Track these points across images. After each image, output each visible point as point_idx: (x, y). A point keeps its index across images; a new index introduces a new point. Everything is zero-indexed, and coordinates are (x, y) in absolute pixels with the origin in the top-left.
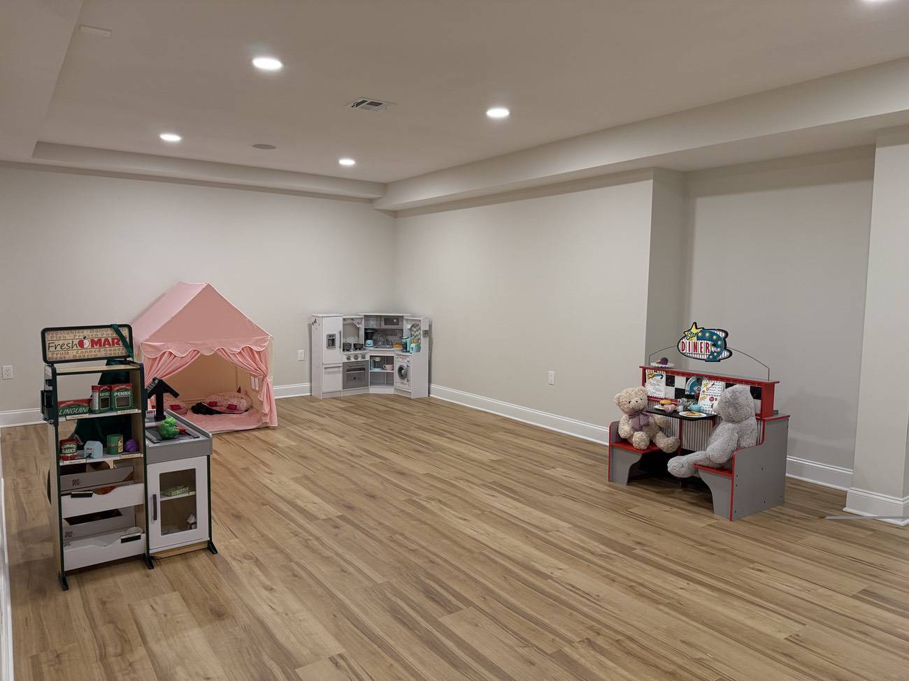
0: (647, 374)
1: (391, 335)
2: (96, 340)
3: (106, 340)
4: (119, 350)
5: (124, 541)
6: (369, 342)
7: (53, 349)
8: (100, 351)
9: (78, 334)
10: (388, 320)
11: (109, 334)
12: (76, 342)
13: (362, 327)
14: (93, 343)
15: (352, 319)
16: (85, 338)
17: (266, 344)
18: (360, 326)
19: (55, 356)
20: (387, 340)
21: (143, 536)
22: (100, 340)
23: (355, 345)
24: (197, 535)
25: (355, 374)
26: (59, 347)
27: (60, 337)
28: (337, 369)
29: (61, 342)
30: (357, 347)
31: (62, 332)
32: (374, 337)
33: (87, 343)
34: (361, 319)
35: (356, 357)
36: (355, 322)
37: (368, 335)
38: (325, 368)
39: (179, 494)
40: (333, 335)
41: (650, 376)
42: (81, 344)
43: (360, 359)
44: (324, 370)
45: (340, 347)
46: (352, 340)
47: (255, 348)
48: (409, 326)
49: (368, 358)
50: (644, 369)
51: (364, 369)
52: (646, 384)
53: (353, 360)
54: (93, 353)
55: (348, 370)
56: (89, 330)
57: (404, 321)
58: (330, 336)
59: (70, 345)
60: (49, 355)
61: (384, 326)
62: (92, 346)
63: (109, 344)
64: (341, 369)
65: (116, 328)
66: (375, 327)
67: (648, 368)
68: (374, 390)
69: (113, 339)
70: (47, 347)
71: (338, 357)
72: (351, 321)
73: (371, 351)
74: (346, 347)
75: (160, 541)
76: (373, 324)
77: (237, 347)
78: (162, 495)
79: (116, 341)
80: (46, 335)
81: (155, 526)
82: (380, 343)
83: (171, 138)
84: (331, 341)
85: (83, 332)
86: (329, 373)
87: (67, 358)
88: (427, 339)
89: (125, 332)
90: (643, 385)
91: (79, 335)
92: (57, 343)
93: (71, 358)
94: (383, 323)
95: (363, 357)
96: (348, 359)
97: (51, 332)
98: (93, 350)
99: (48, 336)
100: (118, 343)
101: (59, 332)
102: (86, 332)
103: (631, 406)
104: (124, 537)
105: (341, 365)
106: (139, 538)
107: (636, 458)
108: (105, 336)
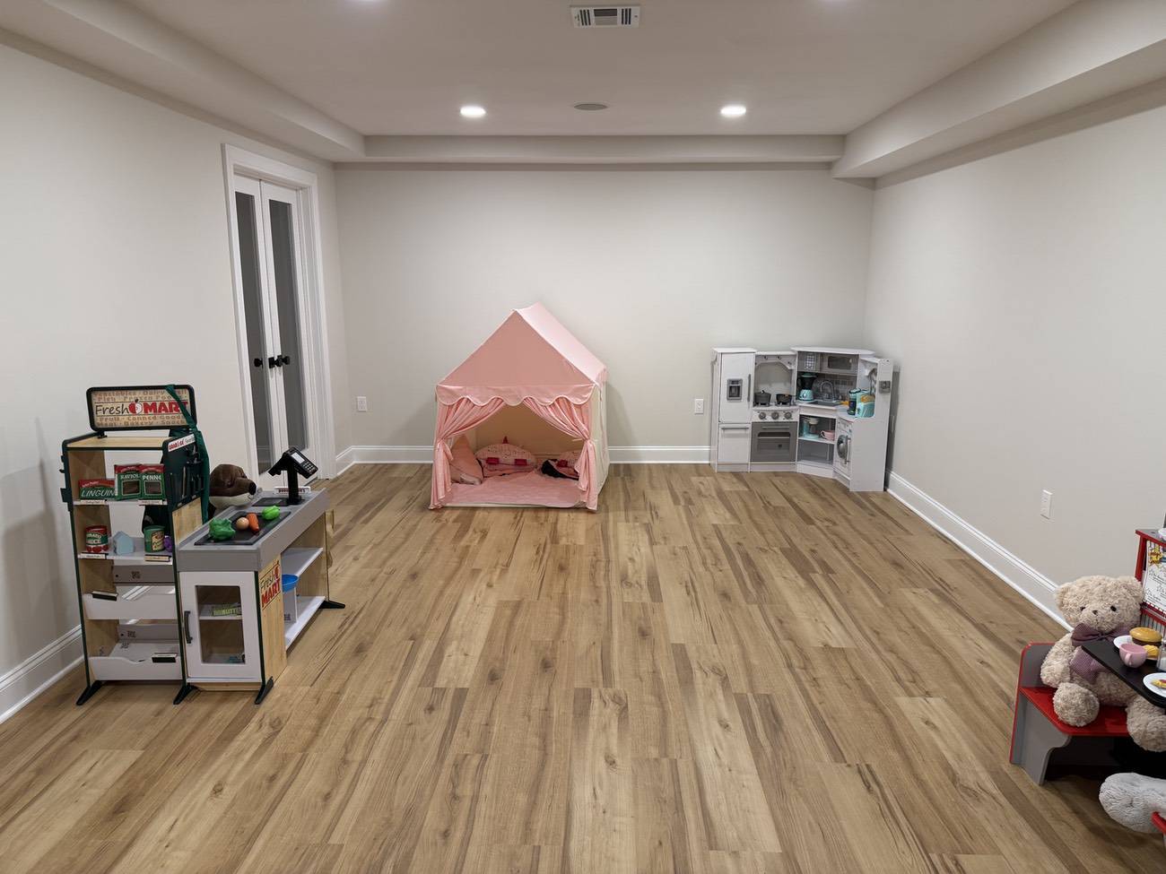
0: (1149, 551)
1: (844, 383)
2: (150, 404)
3: (162, 404)
4: (178, 419)
5: (156, 660)
6: (806, 393)
7: (100, 413)
8: (155, 418)
9: (129, 396)
10: (834, 360)
11: (165, 397)
12: (127, 405)
13: (795, 368)
14: (147, 408)
15: (779, 357)
16: (137, 401)
17: (588, 395)
18: (793, 367)
19: (104, 422)
20: (837, 392)
21: (178, 659)
22: (154, 404)
23: (778, 396)
24: (247, 672)
25: (770, 440)
26: (107, 412)
27: (108, 399)
28: (743, 432)
29: (109, 406)
30: (783, 400)
31: (111, 392)
32: (814, 385)
33: (139, 408)
34: (795, 356)
35: (775, 415)
36: (784, 361)
37: (805, 382)
38: (724, 429)
39: (224, 615)
40: (737, 382)
41: (1154, 558)
42: (132, 408)
43: (781, 419)
44: (721, 432)
45: (749, 399)
46: (775, 389)
47: (573, 400)
48: (867, 372)
49: (796, 418)
50: (1144, 539)
51: (788, 434)
52: (1147, 575)
53: (769, 419)
54: (148, 421)
55: (761, 435)
56: (142, 392)
57: (860, 364)
58: (733, 382)
59: (120, 409)
60: (97, 420)
61: (827, 370)
62: (146, 412)
63: (166, 410)
64: (749, 432)
65: (172, 389)
66: (813, 370)
67: (1152, 540)
68: (804, 467)
69: (170, 404)
70: (95, 411)
71: (745, 413)
72: (777, 360)
73: (805, 407)
74: (760, 399)
75: (201, 671)
76: (811, 366)
77: (550, 397)
78: (200, 612)
79: (174, 406)
80: (93, 395)
81: (194, 650)
82: (826, 395)
83: (473, 112)
84: (734, 390)
85: (134, 394)
86: (730, 436)
87: (118, 425)
88: (888, 397)
89: (185, 396)
90: (1139, 576)
91: (131, 396)
92: (105, 406)
93: (123, 425)
94: (826, 364)
95: (788, 415)
96: (762, 416)
97: (99, 392)
98: (147, 417)
99: (95, 398)
100: (176, 409)
101: (108, 392)
102: (139, 394)
103: (1085, 617)
104: (157, 656)
105: (750, 426)
106: (173, 660)
107: (1061, 740)
108: (160, 399)
